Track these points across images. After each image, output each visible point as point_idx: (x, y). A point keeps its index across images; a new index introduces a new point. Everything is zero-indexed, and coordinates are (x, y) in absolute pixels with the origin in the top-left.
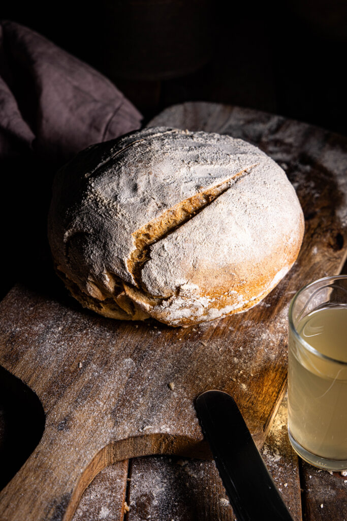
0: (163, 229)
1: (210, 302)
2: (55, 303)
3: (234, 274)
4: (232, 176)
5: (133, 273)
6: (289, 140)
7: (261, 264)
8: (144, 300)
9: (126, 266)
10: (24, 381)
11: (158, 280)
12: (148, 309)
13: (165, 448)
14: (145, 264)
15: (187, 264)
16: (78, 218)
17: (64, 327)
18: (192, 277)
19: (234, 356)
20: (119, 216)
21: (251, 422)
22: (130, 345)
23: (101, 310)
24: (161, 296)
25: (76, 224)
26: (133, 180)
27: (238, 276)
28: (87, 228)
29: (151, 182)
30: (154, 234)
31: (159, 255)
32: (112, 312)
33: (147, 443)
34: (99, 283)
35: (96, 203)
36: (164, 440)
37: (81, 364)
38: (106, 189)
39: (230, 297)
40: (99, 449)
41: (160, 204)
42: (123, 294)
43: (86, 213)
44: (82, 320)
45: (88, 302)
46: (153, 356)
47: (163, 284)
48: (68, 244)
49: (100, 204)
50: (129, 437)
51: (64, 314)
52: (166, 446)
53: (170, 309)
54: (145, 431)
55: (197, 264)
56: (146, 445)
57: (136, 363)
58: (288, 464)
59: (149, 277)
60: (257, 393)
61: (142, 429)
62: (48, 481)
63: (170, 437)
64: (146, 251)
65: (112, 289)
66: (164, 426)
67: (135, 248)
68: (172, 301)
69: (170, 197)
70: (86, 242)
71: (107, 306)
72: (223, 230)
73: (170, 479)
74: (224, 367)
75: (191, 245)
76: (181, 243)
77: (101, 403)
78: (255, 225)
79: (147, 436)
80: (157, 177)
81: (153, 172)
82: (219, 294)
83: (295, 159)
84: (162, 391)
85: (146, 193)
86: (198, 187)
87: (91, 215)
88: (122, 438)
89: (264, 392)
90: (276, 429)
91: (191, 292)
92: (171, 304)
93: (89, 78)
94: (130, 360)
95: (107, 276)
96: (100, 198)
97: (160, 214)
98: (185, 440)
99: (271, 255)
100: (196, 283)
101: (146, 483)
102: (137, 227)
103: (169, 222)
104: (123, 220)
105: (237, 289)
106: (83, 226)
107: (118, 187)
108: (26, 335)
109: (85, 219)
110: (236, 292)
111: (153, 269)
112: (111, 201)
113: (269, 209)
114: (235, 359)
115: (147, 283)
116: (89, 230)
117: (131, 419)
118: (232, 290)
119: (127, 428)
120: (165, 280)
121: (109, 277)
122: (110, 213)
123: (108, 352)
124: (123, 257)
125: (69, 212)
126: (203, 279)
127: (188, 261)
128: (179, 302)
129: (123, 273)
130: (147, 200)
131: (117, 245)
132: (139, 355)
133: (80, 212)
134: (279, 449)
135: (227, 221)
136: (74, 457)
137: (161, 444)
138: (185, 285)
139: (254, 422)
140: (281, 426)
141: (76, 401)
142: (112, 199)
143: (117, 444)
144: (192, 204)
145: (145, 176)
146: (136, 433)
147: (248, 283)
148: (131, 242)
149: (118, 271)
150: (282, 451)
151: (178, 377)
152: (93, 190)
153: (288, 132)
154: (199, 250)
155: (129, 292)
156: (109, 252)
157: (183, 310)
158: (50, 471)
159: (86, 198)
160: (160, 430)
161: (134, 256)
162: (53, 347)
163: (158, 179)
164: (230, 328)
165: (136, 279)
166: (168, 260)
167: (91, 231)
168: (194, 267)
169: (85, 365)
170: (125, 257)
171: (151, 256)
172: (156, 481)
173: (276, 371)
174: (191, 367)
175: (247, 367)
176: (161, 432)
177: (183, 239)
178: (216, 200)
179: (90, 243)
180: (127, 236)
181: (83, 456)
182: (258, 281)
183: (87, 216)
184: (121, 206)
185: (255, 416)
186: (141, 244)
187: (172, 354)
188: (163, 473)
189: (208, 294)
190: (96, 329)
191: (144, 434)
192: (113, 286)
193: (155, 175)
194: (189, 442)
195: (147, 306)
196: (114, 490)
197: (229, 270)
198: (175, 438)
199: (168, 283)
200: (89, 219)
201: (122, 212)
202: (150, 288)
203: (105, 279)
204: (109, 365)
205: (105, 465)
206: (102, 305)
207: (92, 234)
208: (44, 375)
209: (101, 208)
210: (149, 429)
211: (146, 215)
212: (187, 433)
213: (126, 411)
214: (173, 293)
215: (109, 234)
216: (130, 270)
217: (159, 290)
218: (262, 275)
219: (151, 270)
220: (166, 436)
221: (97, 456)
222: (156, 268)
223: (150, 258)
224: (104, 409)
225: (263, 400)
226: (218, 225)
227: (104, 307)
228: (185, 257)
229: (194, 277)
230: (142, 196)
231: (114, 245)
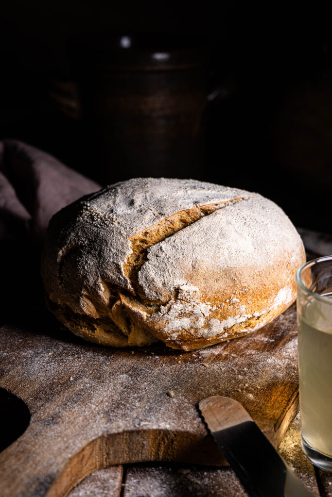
0: (160, 236)
1: (210, 310)
2: (46, 337)
3: (236, 278)
4: (230, 199)
5: (129, 278)
7: (264, 272)
8: (141, 308)
9: (122, 270)
10: (9, 390)
11: (155, 280)
12: (145, 318)
13: (164, 451)
14: (142, 265)
15: (186, 264)
16: (72, 234)
17: (55, 353)
18: (191, 278)
19: (238, 375)
20: (115, 223)
21: (260, 422)
22: (125, 365)
23: (94, 333)
24: (159, 300)
25: (71, 240)
26: (129, 197)
27: (240, 281)
28: (82, 240)
29: (148, 198)
30: (151, 239)
31: (157, 256)
32: (106, 334)
33: (145, 442)
34: (94, 297)
35: (91, 218)
36: (163, 439)
37: (71, 378)
38: (102, 206)
39: (232, 306)
40: (90, 440)
41: (157, 214)
43: (81, 228)
44: (74, 349)
45: (81, 327)
46: (150, 373)
47: (161, 286)
48: (62, 263)
49: (95, 217)
50: (124, 432)
51: (55, 344)
52: (165, 447)
53: (169, 316)
54: (142, 426)
55: (197, 265)
56: (143, 445)
57: (131, 378)
58: (303, 474)
59: (146, 278)
60: (265, 400)
61: (139, 425)
62: (31, 462)
63: (169, 434)
64: (143, 255)
65: (107, 301)
66: (163, 423)
67: (131, 252)
68: (171, 306)
69: (168, 208)
70: (81, 255)
71: (101, 328)
72: (223, 235)
73: (169, 485)
74: (228, 382)
75: (190, 247)
76: (179, 245)
77: (93, 405)
78: (255, 235)
79: (145, 431)
80: (153, 194)
81: (150, 191)
82: (220, 301)
84: (160, 398)
85: (143, 206)
86: (196, 203)
87: (86, 228)
88: (116, 432)
89: (273, 400)
90: (288, 447)
91: (191, 294)
92: (169, 309)
94: (125, 376)
95: (101, 285)
96: (96, 213)
97: (157, 221)
98: (187, 437)
99: (273, 266)
100: (196, 285)
101: (143, 488)
102: (134, 231)
103: (166, 230)
104: (119, 227)
105: (239, 297)
106: (78, 240)
107: (114, 204)
108: (14, 358)
109: (80, 233)
110: (238, 300)
111: (151, 270)
112: (108, 214)
113: (269, 226)
114: (240, 376)
115: (144, 286)
116: (84, 242)
117: (126, 417)
118: (234, 297)
119: (121, 424)
120: (163, 280)
121: (104, 287)
122: (106, 222)
123: (101, 370)
124: (119, 261)
125: (63, 231)
126: (203, 281)
127: (187, 261)
128: (178, 307)
129: (119, 278)
130: (144, 211)
131: (113, 250)
132: (134, 373)
133: (74, 228)
134: (292, 462)
135: (226, 229)
136: (62, 445)
137: (159, 444)
138: (185, 285)
140: (294, 444)
141: (66, 404)
142: (108, 213)
143: (110, 439)
144: (190, 216)
145: (142, 194)
146: (132, 428)
147: (251, 292)
148: (128, 246)
149: (114, 277)
150: (296, 464)
151: (177, 389)
152: (89, 208)
154: (198, 252)
155: (125, 301)
156: (104, 258)
157: (182, 320)
158: (34, 455)
159: (81, 216)
160: (159, 426)
161: (130, 260)
162: (42, 367)
163: (155, 196)
164: (233, 355)
165: (132, 284)
166: (166, 261)
167: (86, 242)
168: (194, 267)
169: (76, 379)
170: (121, 261)
171: (148, 257)
172: (155, 486)
173: (284, 385)
174: (191, 381)
175: (253, 382)
176: (160, 428)
177: (182, 241)
178: (215, 212)
179: (84, 254)
180: (123, 241)
181: (72, 444)
182: (261, 291)
183: (82, 230)
184: (118, 216)
186: (138, 249)
187: (171, 372)
188: (162, 480)
189: (209, 300)
190: (89, 355)
191: (140, 428)
192: (108, 297)
193: (152, 193)
194: (191, 439)
195: (144, 314)
196: (106, 489)
197: (230, 274)
198: (175, 435)
199: (166, 283)
200: (85, 231)
201: (118, 221)
202: (147, 291)
203: (100, 289)
204: (102, 379)
205: (96, 467)
206: (96, 327)
207: (86, 245)
208: (31, 386)
209: (97, 220)
210: (146, 425)
211: (143, 222)
212: (188, 429)
213: (120, 411)
214: (172, 297)
215: (105, 240)
216: (126, 275)
217: (156, 293)
218: (265, 285)
219: (149, 270)
220: (166, 432)
221: (88, 448)
222: (154, 269)
223: (147, 260)
224: (96, 410)
226: (218, 231)
227: (98, 329)
228: (183, 257)
229: (194, 278)
230: (138, 208)
231: (110, 250)
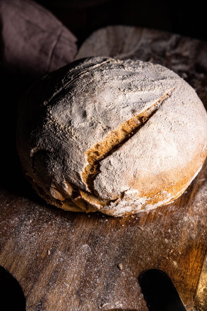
0: (108, 147)
1: (146, 200)
2: (25, 199)
3: (165, 179)
4: (158, 100)
5: (87, 183)
6: (186, 54)
7: (185, 169)
8: (96, 201)
9: (81, 178)
10: (6, 269)
11: (106, 188)
12: (99, 208)
14: (96, 176)
15: (129, 175)
16: (41, 140)
17: (34, 219)
18: (133, 185)
19: (165, 238)
20: (73, 138)
21: (183, 294)
22: (85, 232)
23: (61, 206)
24: (110, 199)
25: (39, 144)
26: (82, 108)
27: (168, 180)
28: (49, 147)
29: (97, 109)
30: (102, 151)
31: (107, 169)
32: (70, 207)
34: (60, 188)
35: (54, 127)
37: (49, 252)
38: (62, 116)
39: (162, 196)
41: (105, 127)
42: (79, 197)
43: (47, 136)
44: (47, 213)
45: (51, 200)
46: (103, 241)
47: (111, 191)
48: (33, 158)
49: (58, 128)
51: (32, 208)
53: (117, 208)
54: (104, 307)
55: (137, 175)
57: (91, 248)
59: (100, 186)
60: (185, 268)
61: (101, 306)
64: (96, 166)
65: (70, 194)
66: (118, 303)
67: (87, 163)
68: (118, 202)
69: (113, 121)
70: (48, 158)
71: (66, 204)
72: (155, 145)
74: (158, 248)
75: (131, 160)
76: (123, 159)
77: (67, 285)
78: (179, 140)
80: (101, 104)
81: (97, 100)
82: (153, 194)
83: (191, 69)
84: (113, 271)
85: (93, 118)
86: (133, 111)
87: (51, 137)
89: (190, 267)
90: (199, 292)
91: (132, 195)
92: (117, 204)
93: (37, 12)
94: (86, 245)
95: (66, 185)
96: (58, 124)
97: (106, 135)
99: (191, 161)
100: (136, 189)
102: (89, 147)
103: (112, 141)
104: (77, 141)
105: (167, 189)
106: (46, 146)
107: (71, 114)
108: (5, 228)
109: (46, 140)
110: (166, 192)
111: (103, 180)
112: (67, 126)
113: (188, 125)
114: (166, 240)
115: (98, 190)
116: (50, 149)
117: (91, 298)
118: (163, 190)
119: (89, 306)
120: (112, 188)
121: (68, 185)
122: (66, 136)
123: (69, 239)
124: (79, 171)
125: (33, 134)
126: (141, 185)
127: (130, 173)
128: (123, 202)
129: (79, 183)
130: (95, 124)
131: (73, 161)
132: (93, 241)
133: (42, 134)
134: (203, 309)
135: (158, 138)
138: (128, 191)
139: (186, 294)
140: (203, 289)
141: (48, 285)
142: (67, 125)
144: (129, 125)
145: (92, 104)
147: (175, 184)
148: (85, 159)
149: (75, 181)
151: (124, 259)
152: (51, 117)
153: (184, 48)
154: (137, 164)
155: (84, 196)
156: (67, 167)
157: (126, 207)
159: (46, 124)
160: (115, 306)
161: (87, 169)
162: (26, 237)
163: (102, 106)
164: (159, 213)
165: (89, 187)
166: (114, 173)
167: (52, 150)
168: (135, 176)
169: (52, 253)
170: (80, 171)
171: (101, 169)
173: (197, 249)
174: (133, 248)
175: (176, 246)
176: (116, 308)
177: (125, 155)
178: (148, 121)
179: (51, 159)
180: (81, 155)
182: (182, 182)
183: (48, 138)
184: (75, 130)
185: (186, 289)
186: (92, 160)
187: (118, 238)
189: (145, 195)
190: (58, 220)
192: (71, 191)
193: (99, 103)
195: (99, 206)
197: (161, 177)
199: (115, 190)
200: (50, 140)
201: (76, 135)
202: (101, 194)
203: (65, 187)
204: (71, 251)
206: (62, 203)
207: (52, 152)
208: (21, 263)
209: (59, 131)
210: (106, 306)
211: (95, 137)
212: (136, 307)
213: (87, 291)
214: (119, 197)
215: (67, 153)
216: (84, 181)
217: (108, 195)
218: (185, 177)
219: (102, 180)
222: (105, 179)
223: (100, 172)
224: (71, 290)
225: (191, 275)
226: (151, 142)
227: (64, 205)
228: (127, 169)
229: (135, 184)
230: (90, 121)
231: (71, 161)
